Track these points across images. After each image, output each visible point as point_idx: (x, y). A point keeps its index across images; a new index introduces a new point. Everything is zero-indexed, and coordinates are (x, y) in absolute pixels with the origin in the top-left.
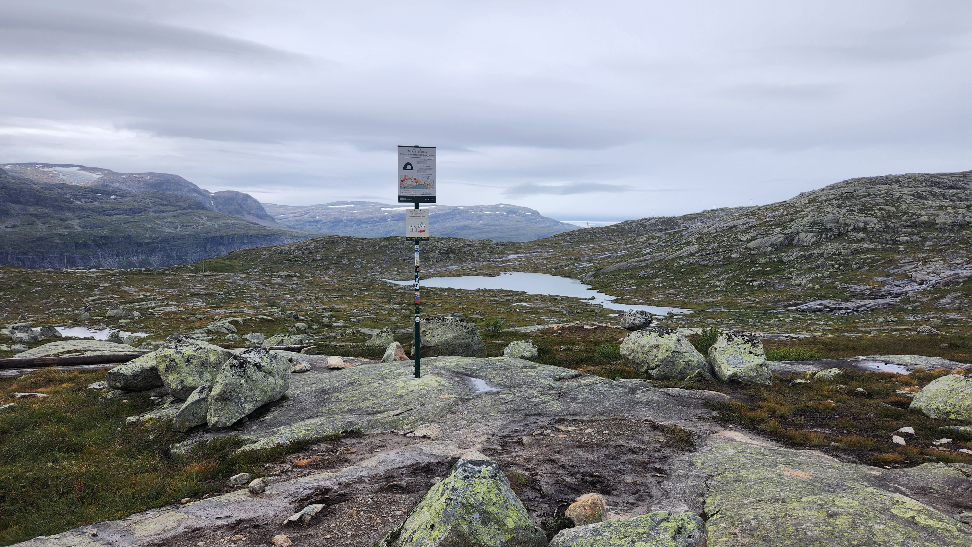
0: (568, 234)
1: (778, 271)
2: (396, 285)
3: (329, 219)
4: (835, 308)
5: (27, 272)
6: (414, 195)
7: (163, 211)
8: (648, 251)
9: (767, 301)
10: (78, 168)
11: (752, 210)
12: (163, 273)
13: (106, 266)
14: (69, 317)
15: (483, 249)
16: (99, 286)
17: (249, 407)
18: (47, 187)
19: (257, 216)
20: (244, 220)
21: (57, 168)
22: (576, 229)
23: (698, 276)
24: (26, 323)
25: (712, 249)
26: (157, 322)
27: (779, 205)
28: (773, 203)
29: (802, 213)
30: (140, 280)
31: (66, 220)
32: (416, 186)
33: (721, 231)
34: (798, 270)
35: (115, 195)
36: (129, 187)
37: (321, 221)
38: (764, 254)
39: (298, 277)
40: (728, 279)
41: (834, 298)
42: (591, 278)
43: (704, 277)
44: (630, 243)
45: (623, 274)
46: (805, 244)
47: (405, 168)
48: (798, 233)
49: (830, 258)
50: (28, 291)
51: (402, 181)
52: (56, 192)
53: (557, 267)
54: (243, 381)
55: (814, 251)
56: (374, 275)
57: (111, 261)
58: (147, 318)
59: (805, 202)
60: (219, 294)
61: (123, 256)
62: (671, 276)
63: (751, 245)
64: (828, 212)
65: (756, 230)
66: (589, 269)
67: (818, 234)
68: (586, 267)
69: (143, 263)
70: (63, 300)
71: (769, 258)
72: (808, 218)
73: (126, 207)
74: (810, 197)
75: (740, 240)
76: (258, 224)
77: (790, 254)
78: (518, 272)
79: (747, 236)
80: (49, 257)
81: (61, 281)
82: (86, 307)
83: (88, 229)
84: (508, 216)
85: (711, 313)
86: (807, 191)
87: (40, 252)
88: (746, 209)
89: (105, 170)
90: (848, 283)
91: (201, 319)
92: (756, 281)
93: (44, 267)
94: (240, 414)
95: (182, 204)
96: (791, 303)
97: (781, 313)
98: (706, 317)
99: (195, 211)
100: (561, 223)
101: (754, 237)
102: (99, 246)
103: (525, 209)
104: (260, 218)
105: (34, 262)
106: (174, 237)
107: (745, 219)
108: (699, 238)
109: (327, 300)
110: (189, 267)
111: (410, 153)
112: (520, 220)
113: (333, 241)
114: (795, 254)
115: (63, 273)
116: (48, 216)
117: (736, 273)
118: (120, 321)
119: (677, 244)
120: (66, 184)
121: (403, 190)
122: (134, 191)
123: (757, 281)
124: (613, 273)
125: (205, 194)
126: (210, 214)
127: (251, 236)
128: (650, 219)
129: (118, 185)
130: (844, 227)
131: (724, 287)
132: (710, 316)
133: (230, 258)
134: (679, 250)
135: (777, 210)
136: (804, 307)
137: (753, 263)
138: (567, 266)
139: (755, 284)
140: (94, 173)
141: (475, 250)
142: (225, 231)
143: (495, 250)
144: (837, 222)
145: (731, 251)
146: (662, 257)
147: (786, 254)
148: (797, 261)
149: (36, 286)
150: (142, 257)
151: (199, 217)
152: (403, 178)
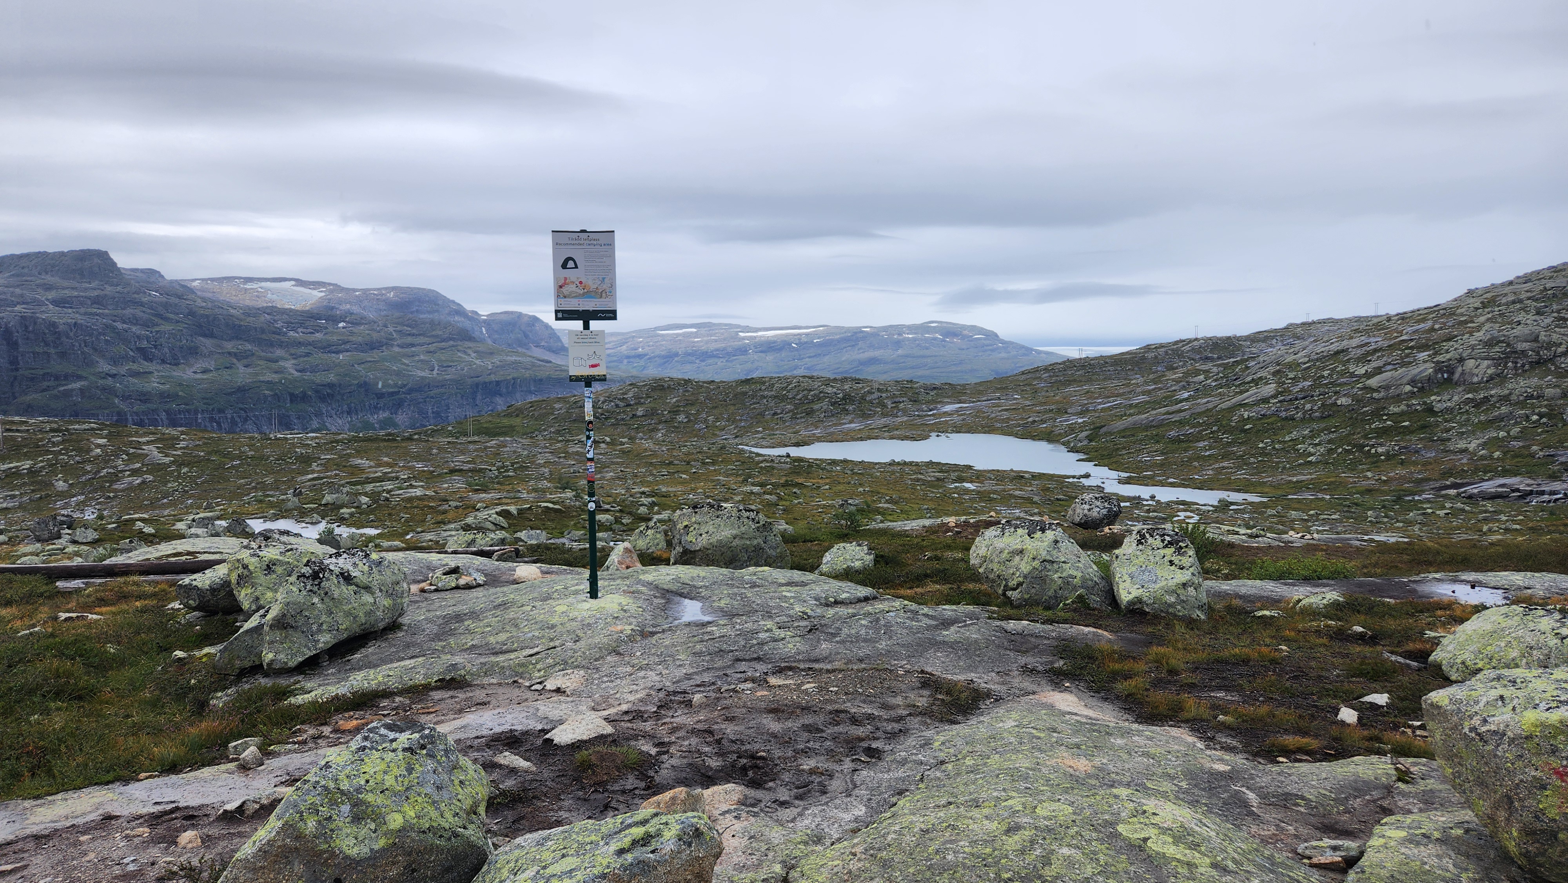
0: (1046, 369)
1: (1424, 427)
2: (758, 455)
3: (657, 353)
4: (1531, 493)
5: (220, 439)
6: (581, 309)
7: (413, 345)
8: (1186, 395)
9: (1402, 479)
10: (293, 283)
11: (1375, 320)
12: (410, 439)
13: (333, 429)
14: (271, 505)
15: (901, 396)
16: (319, 458)
17: (325, 640)
18: (250, 312)
19: (550, 350)
20: (530, 356)
21: (263, 284)
22: (1059, 361)
23: (1277, 437)
24: (211, 514)
25: (1302, 390)
26: (393, 512)
27: (1426, 311)
28: (1416, 307)
29: (1469, 325)
30: (378, 449)
31: (277, 361)
32: (584, 293)
33: (1317, 360)
34: (1462, 426)
35: (344, 321)
36: (364, 309)
37: (645, 355)
38: (1398, 399)
39: (608, 443)
40: (1330, 442)
41: (1530, 474)
42: (1085, 443)
43: (1287, 438)
44: (1154, 382)
45: (1141, 435)
46: (1475, 379)
47: (564, 266)
48: (1461, 360)
49: (1522, 404)
50: (221, 466)
51: (561, 287)
52: (262, 319)
53: (1026, 423)
54: (316, 600)
55: (1493, 392)
56: (726, 439)
57: (340, 422)
58: (380, 506)
59: (1476, 305)
60: (490, 470)
61: (357, 414)
62: (1226, 438)
63: (1373, 382)
64: (1519, 323)
65: (1383, 356)
66: (1082, 429)
67: (1498, 361)
68: (1075, 423)
69: (384, 424)
70: (269, 480)
71: (1408, 405)
72: (1481, 333)
73: (360, 339)
74: (1485, 296)
75: (1352, 375)
76: (550, 362)
77: (1446, 397)
78: (960, 432)
79: (1366, 368)
80: (255, 416)
81: (267, 451)
82: (296, 489)
83: (308, 373)
84: (945, 341)
85: (1299, 501)
86: (1480, 286)
87: (241, 409)
88: (1367, 319)
89: (330, 284)
90: (1556, 448)
91: (456, 507)
92: (1381, 445)
93: (246, 432)
94: (309, 649)
95: (440, 333)
96: (1448, 483)
97: (1428, 501)
98: (1288, 508)
99: (459, 343)
100: (1036, 351)
101: (1379, 368)
102: (323, 399)
103: (973, 328)
104: (553, 352)
105: (234, 423)
106: (429, 384)
107: (1363, 338)
108: (1278, 372)
109: (650, 479)
110: (450, 428)
111: (573, 242)
112: (964, 347)
113: (663, 386)
114: (1456, 398)
115: (270, 439)
116: (253, 354)
117: (1344, 432)
118: (342, 511)
119: (1237, 383)
120: (276, 307)
121: (562, 301)
122: (371, 316)
123: (1385, 446)
124: (1123, 433)
125: (473, 317)
126: (482, 348)
127: (541, 380)
128: (1190, 341)
129: (348, 306)
130: (1548, 348)
131: (1322, 455)
132: (1297, 506)
133: (509, 415)
134: (1241, 392)
135: (1424, 320)
136: (1473, 490)
137: (1377, 414)
138: (1043, 421)
139: (1380, 450)
140: (314, 289)
141: (887, 398)
142: (502, 373)
143: (921, 398)
144: (1536, 339)
145: (1336, 393)
146: (1210, 406)
147: (1439, 398)
148: (1461, 409)
149: (233, 459)
150: (383, 415)
151: (465, 353)
152: (561, 283)
